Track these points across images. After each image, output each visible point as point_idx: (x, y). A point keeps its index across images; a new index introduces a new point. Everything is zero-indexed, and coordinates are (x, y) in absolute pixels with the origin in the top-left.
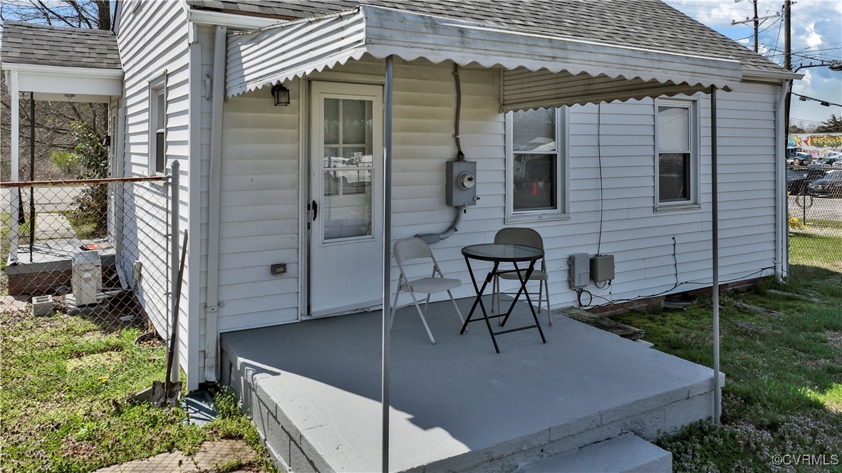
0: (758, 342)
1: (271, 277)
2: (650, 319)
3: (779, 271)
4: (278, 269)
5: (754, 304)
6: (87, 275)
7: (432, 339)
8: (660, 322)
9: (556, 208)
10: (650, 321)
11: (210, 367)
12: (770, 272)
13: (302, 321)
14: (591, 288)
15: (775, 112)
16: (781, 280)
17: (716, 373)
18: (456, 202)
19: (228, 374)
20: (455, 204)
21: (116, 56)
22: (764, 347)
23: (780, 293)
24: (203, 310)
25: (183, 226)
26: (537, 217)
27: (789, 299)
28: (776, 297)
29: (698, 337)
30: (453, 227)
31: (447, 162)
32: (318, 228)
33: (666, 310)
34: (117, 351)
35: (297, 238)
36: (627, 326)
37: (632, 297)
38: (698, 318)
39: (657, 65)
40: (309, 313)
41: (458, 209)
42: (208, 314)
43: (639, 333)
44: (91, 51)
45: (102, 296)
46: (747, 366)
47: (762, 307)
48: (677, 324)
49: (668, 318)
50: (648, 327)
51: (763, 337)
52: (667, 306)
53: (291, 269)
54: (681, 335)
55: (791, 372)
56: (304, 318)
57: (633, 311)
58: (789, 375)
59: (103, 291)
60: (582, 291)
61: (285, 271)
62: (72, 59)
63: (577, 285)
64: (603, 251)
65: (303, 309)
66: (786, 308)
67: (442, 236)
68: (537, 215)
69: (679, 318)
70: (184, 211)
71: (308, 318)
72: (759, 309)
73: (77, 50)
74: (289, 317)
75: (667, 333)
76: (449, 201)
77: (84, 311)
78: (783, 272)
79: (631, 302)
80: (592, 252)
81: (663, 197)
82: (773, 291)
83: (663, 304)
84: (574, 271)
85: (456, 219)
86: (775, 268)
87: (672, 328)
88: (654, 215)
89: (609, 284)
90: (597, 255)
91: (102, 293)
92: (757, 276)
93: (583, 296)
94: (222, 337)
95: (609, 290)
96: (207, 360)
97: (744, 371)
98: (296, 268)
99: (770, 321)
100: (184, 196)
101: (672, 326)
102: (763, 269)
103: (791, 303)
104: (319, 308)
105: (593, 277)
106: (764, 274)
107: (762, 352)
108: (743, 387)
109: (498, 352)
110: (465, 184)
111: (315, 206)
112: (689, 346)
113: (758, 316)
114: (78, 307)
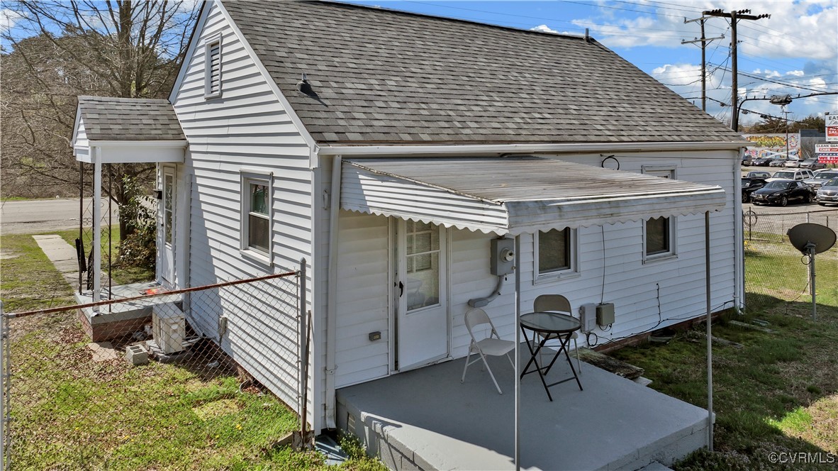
0: (729, 375)
1: (369, 342)
2: (643, 354)
3: (738, 304)
4: (374, 336)
5: (721, 336)
6: (174, 327)
7: (500, 391)
8: (650, 357)
9: (570, 268)
10: (642, 357)
11: (330, 417)
12: (731, 305)
13: (391, 376)
14: (597, 331)
15: (734, 173)
16: (740, 312)
17: (710, 414)
18: (500, 272)
19: (346, 422)
20: (499, 274)
21: (177, 127)
22: (734, 381)
23: (740, 324)
24: (323, 373)
25: (309, 308)
26: (557, 278)
27: (747, 330)
28: (736, 327)
29: (683, 371)
30: (496, 292)
31: (492, 240)
32: (403, 302)
33: (652, 343)
34: (228, 398)
35: (386, 311)
36: (630, 365)
37: (627, 335)
38: (679, 352)
39: (673, 206)
40: (396, 368)
41: (500, 277)
42: (328, 376)
43: (640, 371)
44: (156, 122)
45: (186, 344)
46: (723, 397)
47: (727, 338)
48: (664, 359)
49: (656, 352)
50: (643, 362)
51: (732, 370)
52: (653, 340)
53: (383, 335)
54: (670, 370)
55: (756, 402)
56: (393, 373)
57: (627, 346)
58: (754, 405)
59: (187, 340)
60: (590, 333)
61: (380, 338)
62: (144, 132)
63: (587, 329)
64: (605, 301)
65: (392, 366)
66: (746, 339)
67: (489, 300)
68: (556, 276)
69: (664, 352)
70: (310, 297)
71: (397, 372)
72: (726, 342)
73: (145, 122)
74: (380, 373)
75: (658, 367)
76: (493, 271)
77: (174, 358)
78: (740, 303)
79: (626, 339)
80: (597, 301)
81: (649, 252)
82: (734, 322)
83: (650, 338)
84: (584, 318)
85: (499, 285)
86: (734, 301)
87: (662, 363)
88: (642, 266)
89: (611, 327)
90: (601, 304)
91: (186, 342)
92: (722, 309)
93: (591, 337)
94: (337, 392)
95: (610, 332)
96: (327, 411)
97: (723, 404)
98: (387, 335)
99: (735, 353)
100: (310, 285)
101: (662, 360)
102: (725, 303)
103: (748, 335)
104: (404, 365)
105: (599, 322)
106: (727, 307)
107: (733, 385)
108: (725, 418)
109: (551, 400)
110: (507, 258)
111: (401, 286)
112: (677, 381)
113: (725, 348)
114: (167, 355)
